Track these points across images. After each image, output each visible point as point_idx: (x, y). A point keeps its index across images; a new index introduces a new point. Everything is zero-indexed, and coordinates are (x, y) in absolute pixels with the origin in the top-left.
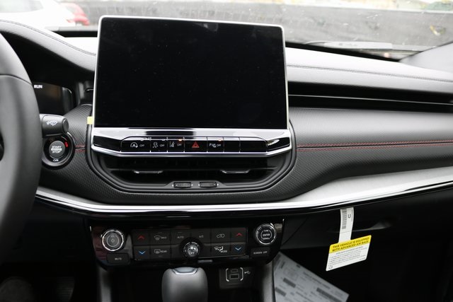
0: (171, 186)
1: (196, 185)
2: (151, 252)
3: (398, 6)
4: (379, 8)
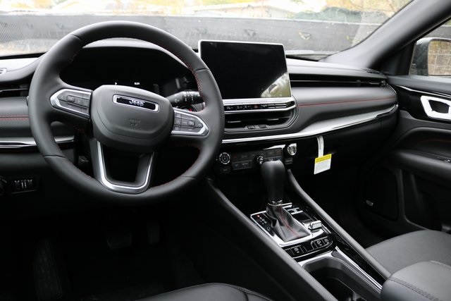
0: (246, 128)
1: (257, 127)
2: (240, 164)
3: (271, 16)
4: (255, 17)
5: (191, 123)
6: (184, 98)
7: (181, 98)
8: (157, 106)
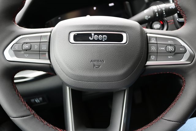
5: (170, 48)
6: (155, 13)
7: (152, 14)
8: (124, 35)
